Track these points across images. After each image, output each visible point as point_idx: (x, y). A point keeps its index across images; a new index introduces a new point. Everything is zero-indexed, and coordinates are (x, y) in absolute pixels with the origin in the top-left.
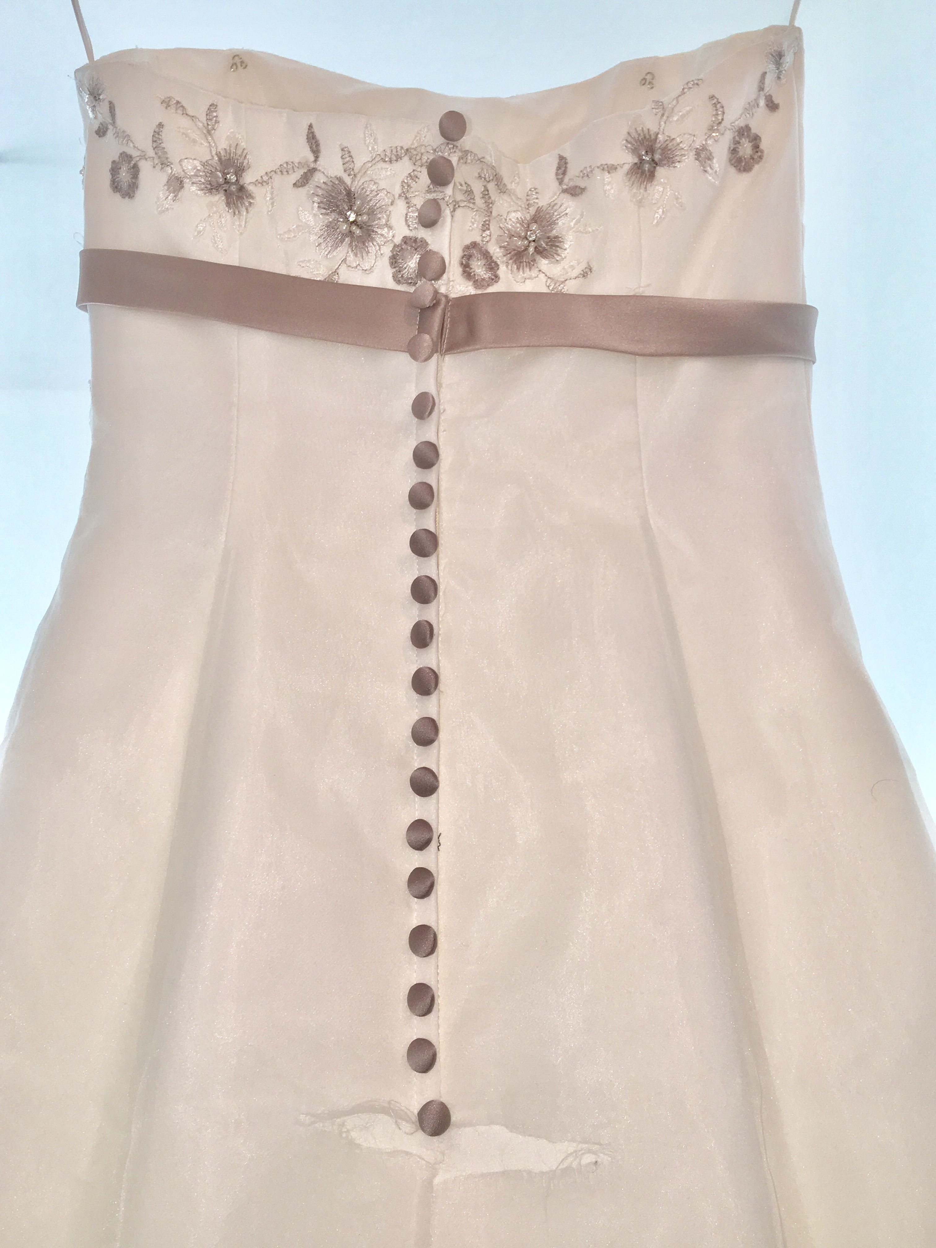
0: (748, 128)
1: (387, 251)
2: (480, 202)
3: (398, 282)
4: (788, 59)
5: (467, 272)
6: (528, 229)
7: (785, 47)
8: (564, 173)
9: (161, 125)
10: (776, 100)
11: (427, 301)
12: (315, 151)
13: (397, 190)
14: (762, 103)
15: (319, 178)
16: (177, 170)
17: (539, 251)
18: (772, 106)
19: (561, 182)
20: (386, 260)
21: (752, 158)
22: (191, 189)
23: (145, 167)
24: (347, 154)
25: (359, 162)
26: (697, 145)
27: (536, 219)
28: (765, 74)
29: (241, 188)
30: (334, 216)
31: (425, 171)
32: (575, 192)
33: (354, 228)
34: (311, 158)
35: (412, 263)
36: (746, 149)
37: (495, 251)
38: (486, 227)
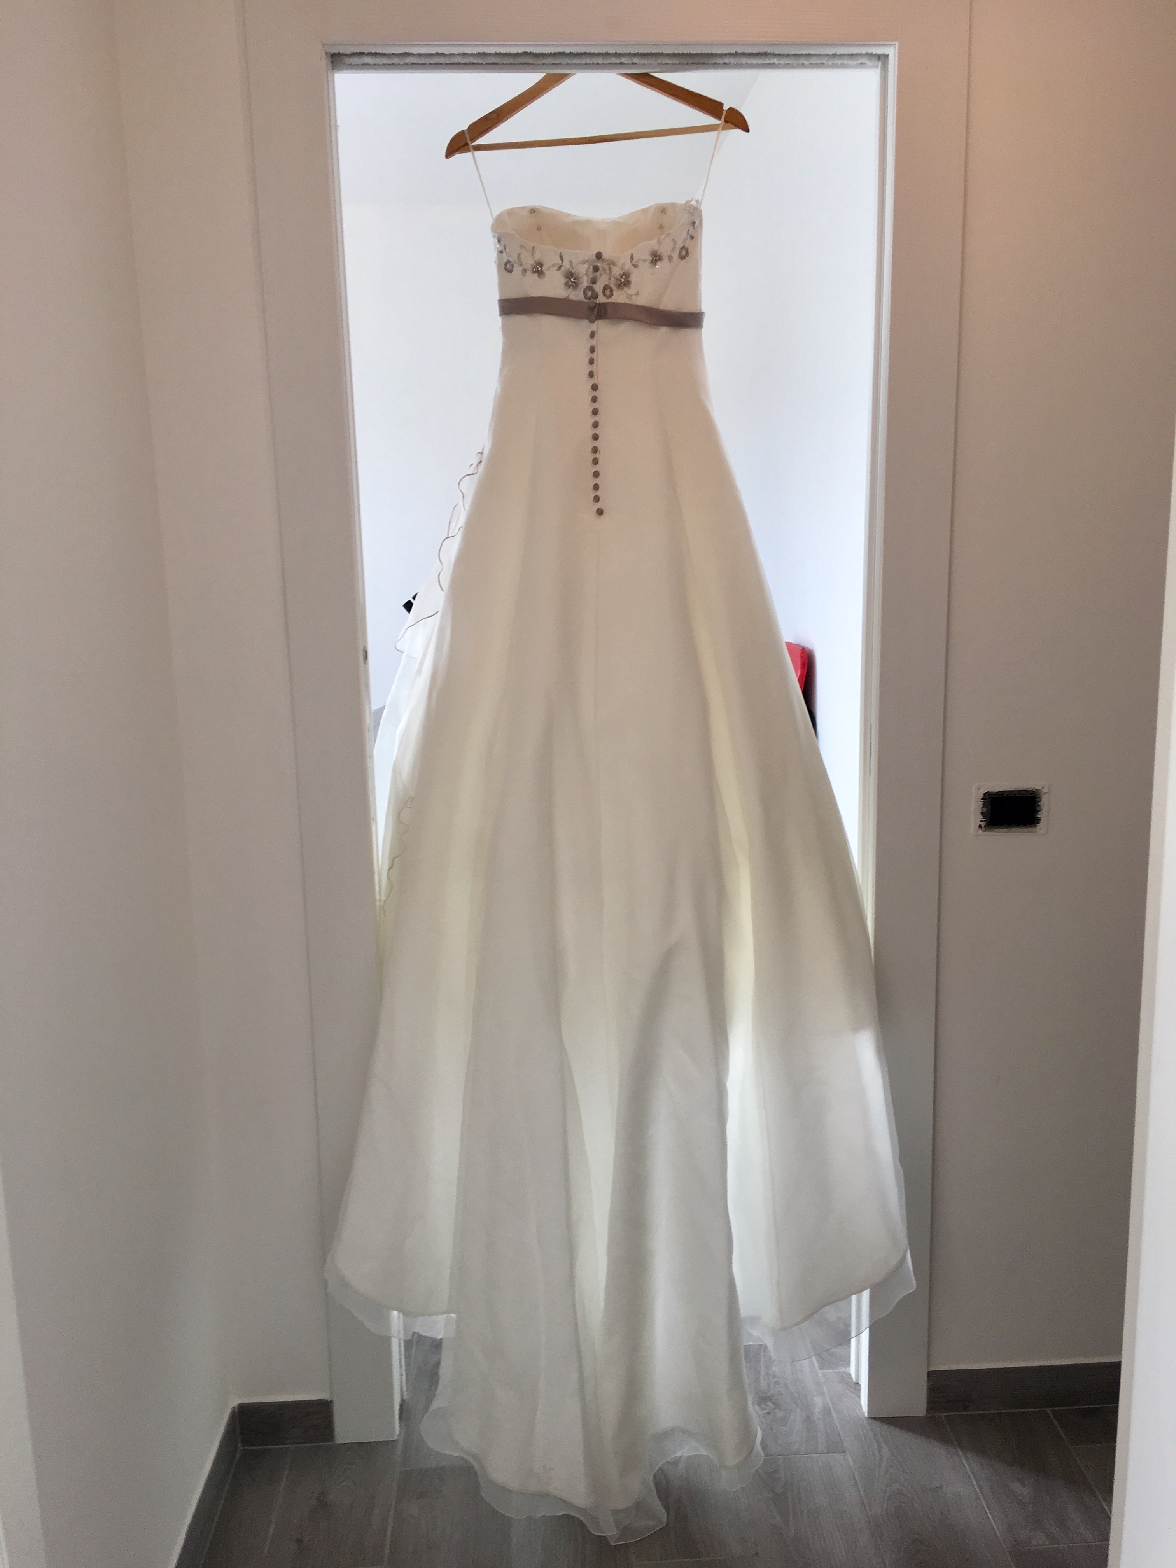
0: (684, 246)
1: (582, 290)
2: (608, 272)
3: (586, 299)
4: (697, 222)
5: (604, 294)
6: (622, 278)
7: (696, 220)
8: (632, 259)
9: (519, 254)
10: (693, 235)
11: (593, 305)
12: (562, 260)
13: (585, 272)
14: (689, 238)
15: (563, 268)
16: (525, 267)
17: (625, 285)
18: (692, 238)
19: (631, 262)
20: (582, 292)
21: (686, 255)
22: (529, 273)
23: (515, 265)
24: (571, 262)
25: (574, 265)
26: (669, 255)
27: (624, 274)
28: (689, 230)
29: (542, 271)
30: (567, 280)
31: (592, 267)
32: (635, 266)
33: (573, 283)
34: (561, 262)
35: (589, 293)
36: (684, 253)
37: (612, 286)
38: (610, 279)
